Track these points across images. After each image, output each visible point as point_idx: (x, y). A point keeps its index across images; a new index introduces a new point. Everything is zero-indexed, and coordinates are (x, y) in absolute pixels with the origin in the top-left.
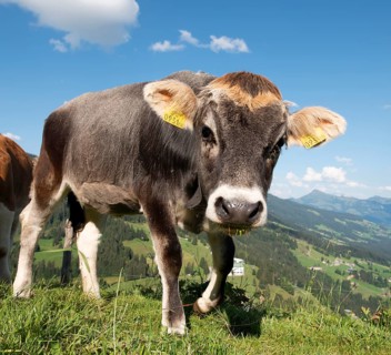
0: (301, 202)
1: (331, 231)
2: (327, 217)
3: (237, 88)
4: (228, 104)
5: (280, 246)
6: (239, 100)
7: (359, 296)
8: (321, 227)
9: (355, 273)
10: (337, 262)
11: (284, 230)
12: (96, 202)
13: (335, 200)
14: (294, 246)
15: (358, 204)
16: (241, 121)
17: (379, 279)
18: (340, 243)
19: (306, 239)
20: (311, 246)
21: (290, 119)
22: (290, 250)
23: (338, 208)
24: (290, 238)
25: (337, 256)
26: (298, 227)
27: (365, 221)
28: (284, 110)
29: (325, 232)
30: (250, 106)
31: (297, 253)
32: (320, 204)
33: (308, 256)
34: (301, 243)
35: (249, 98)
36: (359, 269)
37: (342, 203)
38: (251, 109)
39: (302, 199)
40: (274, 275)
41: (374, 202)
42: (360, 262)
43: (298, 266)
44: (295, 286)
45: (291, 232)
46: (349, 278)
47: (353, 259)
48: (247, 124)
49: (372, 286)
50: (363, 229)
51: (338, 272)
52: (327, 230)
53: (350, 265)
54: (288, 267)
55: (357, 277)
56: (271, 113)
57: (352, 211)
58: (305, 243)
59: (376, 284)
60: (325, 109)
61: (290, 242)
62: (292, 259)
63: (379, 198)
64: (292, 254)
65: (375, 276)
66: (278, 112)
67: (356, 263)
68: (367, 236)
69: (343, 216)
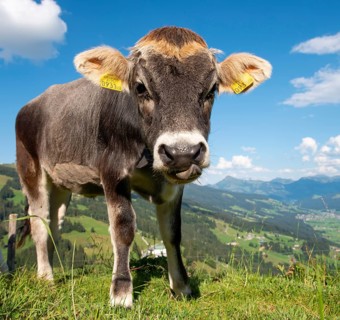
0: (217, 188)
1: (243, 210)
2: (239, 198)
3: (163, 42)
4: (156, 59)
5: (201, 227)
6: (167, 53)
7: (270, 264)
8: (235, 208)
9: (265, 244)
10: (250, 237)
11: (204, 212)
12: (68, 182)
13: (245, 184)
14: (213, 225)
15: (264, 185)
16: (172, 72)
17: (286, 248)
18: (251, 220)
19: (223, 218)
20: (227, 225)
21: (218, 66)
22: (211, 229)
23: (248, 190)
24: (210, 218)
25: (249, 231)
26: (216, 210)
27: (271, 200)
28: (211, 57)
29: (239, 212)
30: (178, 57)
31: (216, 232)
32: (232, 188)
33: (225, 233)
34: (219, 222)
35: (177, 49)
36: (268, 241)
37: (251, 185)
38: (180, 59)
39: (217, 184)
40: (198, 253)
41: (276, 183)
42: (269, 235)
43: (218, 243)
44: (217, 261)
45: (210, 214)
46: (261, 249)
47: (263, 233)
48: (178, 74)
49: (280, 254)
50: (269, 207)
51: (251, 245)
52: (240, 209)
53: (260, 238)
54: (210, 245)
55: (267, 248)
56: (199, 61)
57: (259, 192)
58: (222, 223)
59: (283, 252)
60: (251, 55)
61: (210, 222)
62: (213, 238)
63: (280, 179)
64: (211, 233)
65: (282, 246)
66: (207, 60)
67: (265, 236)
68: (273, 212)
69: (252, 196)
